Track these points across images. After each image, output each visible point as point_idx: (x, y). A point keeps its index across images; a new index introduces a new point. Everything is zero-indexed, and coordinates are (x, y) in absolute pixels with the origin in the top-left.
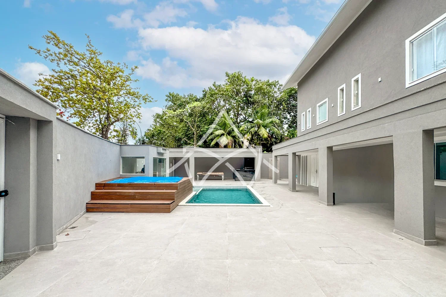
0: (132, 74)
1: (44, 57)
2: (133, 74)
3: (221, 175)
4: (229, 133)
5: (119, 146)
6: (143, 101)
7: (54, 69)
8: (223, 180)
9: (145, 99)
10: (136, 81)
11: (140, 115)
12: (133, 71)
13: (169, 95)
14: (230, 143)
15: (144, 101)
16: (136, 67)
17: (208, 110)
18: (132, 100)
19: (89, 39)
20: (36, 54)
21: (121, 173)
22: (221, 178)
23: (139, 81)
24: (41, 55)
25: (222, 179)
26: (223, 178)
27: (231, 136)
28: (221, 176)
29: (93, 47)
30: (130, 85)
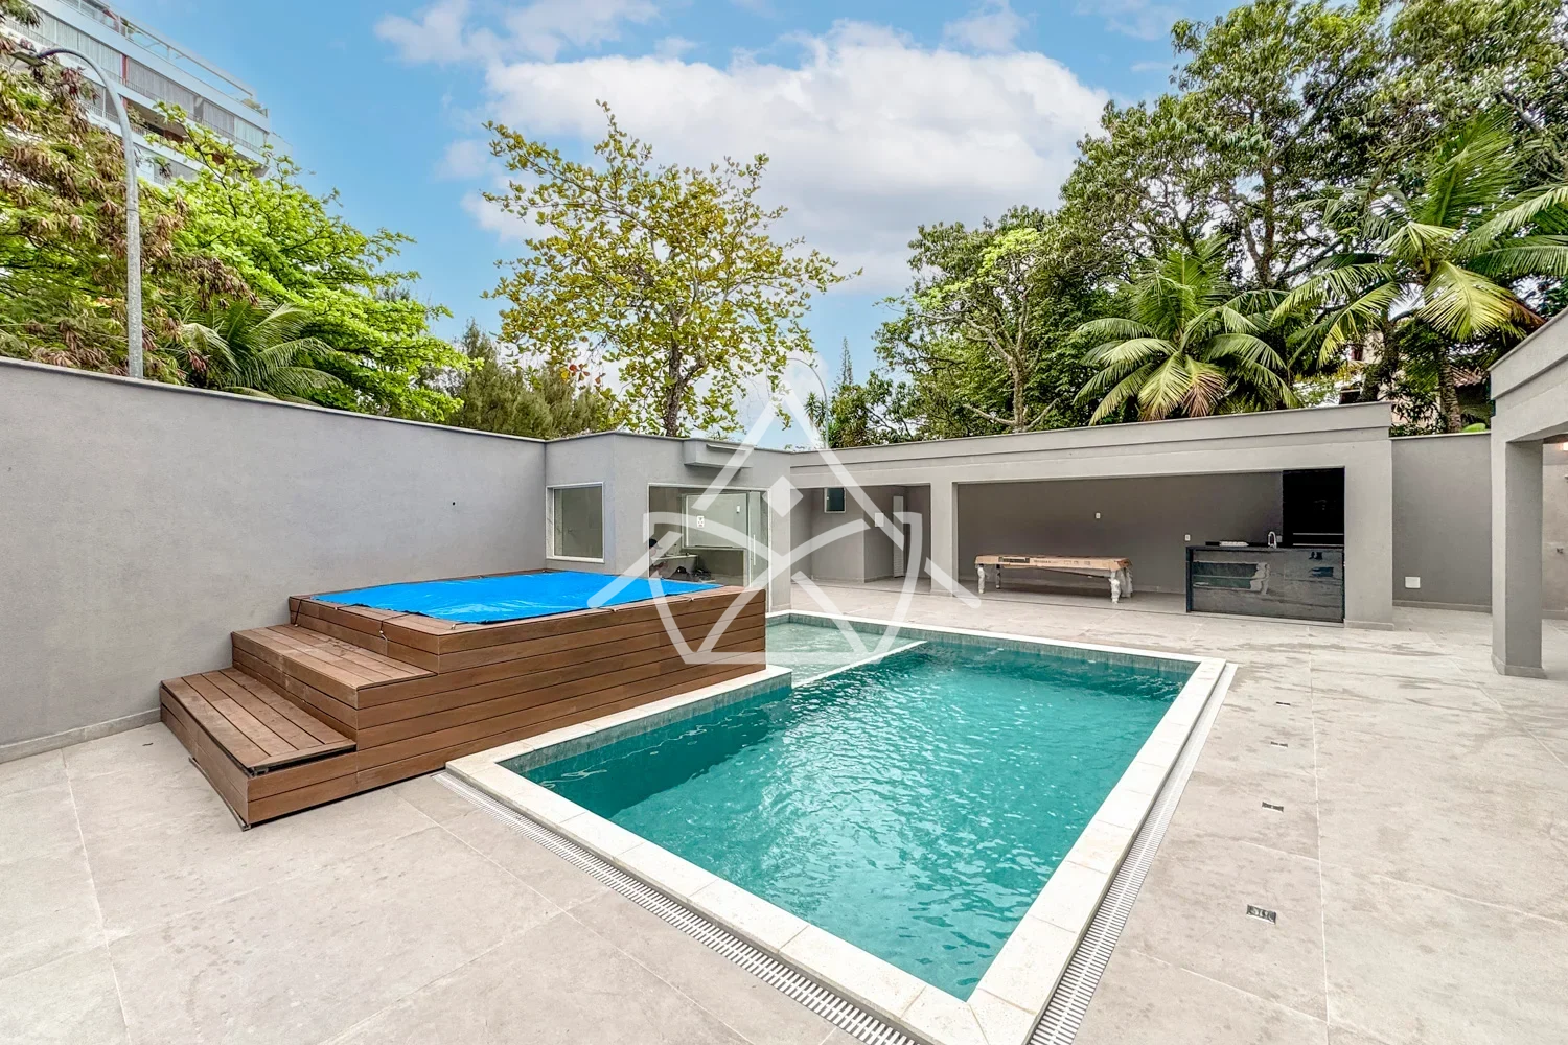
0: (755, 189)
1: (519, 212)
2: (759, 187)
3: (1106, 575)
4: (1200, 348)
5: (540, 447)
6: (811, 281)
7: (528, 239)
8: (1115, 598)
9: (815, 274)
10: (779, 215)
11: (809, 336)
12: (754, 179)
13: (920, 237)
14: (1200, 398)
15: (816, 282)
16: (760, 159)
17: (1071, 253)
18: (779, 291)
19: (610, 113)
20: (502, 210)
21: (551, 555)
22: (1103, 587)
23: (786, 209)
24: (511, 211)
25: (1107, 594)
26: (1115, 590)
27: (1211, 361)
28: (1106, 580)
29: (625, 135)
30: (768, 238)
